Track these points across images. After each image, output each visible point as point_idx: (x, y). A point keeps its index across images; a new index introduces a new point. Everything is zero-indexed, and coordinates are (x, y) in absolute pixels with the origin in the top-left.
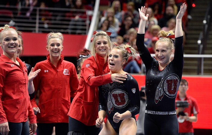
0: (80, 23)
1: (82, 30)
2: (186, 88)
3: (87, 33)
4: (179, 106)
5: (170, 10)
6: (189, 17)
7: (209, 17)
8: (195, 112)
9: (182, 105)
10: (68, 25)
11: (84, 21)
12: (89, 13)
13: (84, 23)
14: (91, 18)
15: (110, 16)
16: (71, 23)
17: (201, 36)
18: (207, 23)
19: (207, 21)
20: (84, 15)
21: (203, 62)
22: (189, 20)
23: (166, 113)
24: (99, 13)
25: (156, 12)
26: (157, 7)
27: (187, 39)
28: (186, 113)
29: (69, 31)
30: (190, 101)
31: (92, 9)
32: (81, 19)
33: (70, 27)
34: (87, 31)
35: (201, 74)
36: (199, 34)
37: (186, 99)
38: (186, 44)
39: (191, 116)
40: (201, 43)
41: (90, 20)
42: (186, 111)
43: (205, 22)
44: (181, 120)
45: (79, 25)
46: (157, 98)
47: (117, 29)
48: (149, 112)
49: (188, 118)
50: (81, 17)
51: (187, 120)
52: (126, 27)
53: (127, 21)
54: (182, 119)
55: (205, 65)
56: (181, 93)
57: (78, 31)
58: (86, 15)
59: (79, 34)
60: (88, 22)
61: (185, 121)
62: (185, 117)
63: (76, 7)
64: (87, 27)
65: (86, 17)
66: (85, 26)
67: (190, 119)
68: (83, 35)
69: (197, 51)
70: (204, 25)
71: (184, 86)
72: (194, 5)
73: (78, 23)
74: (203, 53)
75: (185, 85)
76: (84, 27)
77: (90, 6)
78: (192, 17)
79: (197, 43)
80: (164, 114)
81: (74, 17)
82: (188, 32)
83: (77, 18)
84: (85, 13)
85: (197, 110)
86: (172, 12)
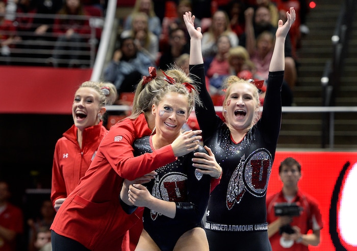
0: (78, 44)
1: (81, 57)
2: (295, 177)
3: (91, 64)
4: (282, 215)
5: (265, 15)
6: (304, 29)
7: (344, 28)
8: (316, 226)
9: (286, 211)
10: (51, 48)
11: (86, 40)
12: (95, 22)
13: (84, 45)
14: (99, 32)
15: (140, 29)
16: (58, 44)
17: (329, 67)
18: (339, 42)
19: (340, 36)
20: (85, 28)
21: (332, 122)
22: (304, 35)
23: (250, 228)
24: (116, 23)
25: (234, 21)
26: (236, 10)
27: (299, 74)
28: (296, 228)
29: (54, 61)
30: (306, 203)
31: (102, 14)
32: (78, 36)
33: (55, 52)
34: (91, 61)
35: (328, 147)
36: (323, 65)
37: (298, 198)
38: (298, 84)
39: (306, 233)
40: (329, 83)
41: (99, 38)
42: (297, 224)
43: (335, 39)
44: (286, 243)
45: (75, 49)
46: (230, 198)
47: (155, 55)
48: (215, 227)
49: (301, 238)
50: (77, 31)
51: (299, 241)
52: (174, 51)
53: (174, 38)
54: (287, 239)
55: (337, 128)
56: (287, 187)
57: (73, 62)
58: (90, 28)
59: (76, 66)
60: (93, 42)
61: (296, 245)
62: (293, 236)
63: (68, 11)
64: (92, 53)
65: (89, 32)
66: (88, 49)
67: (305, 240)
68: (83, 68)
69: (320, 100)
70: (334, 46)
71: (290, 173)
72: (312, 5)
73: (72, 44)
74: (332, 104)
75: (293, 171)
76: (85, 53)
77: (98, 7)
78: (310, 28)
79: (320, 83)
80: (245, 229)
81: (64, 31)
82: (300, 60)
83: (70, 33)
84: (86, 23)
85: (319, 220)
86: (267, 19)
